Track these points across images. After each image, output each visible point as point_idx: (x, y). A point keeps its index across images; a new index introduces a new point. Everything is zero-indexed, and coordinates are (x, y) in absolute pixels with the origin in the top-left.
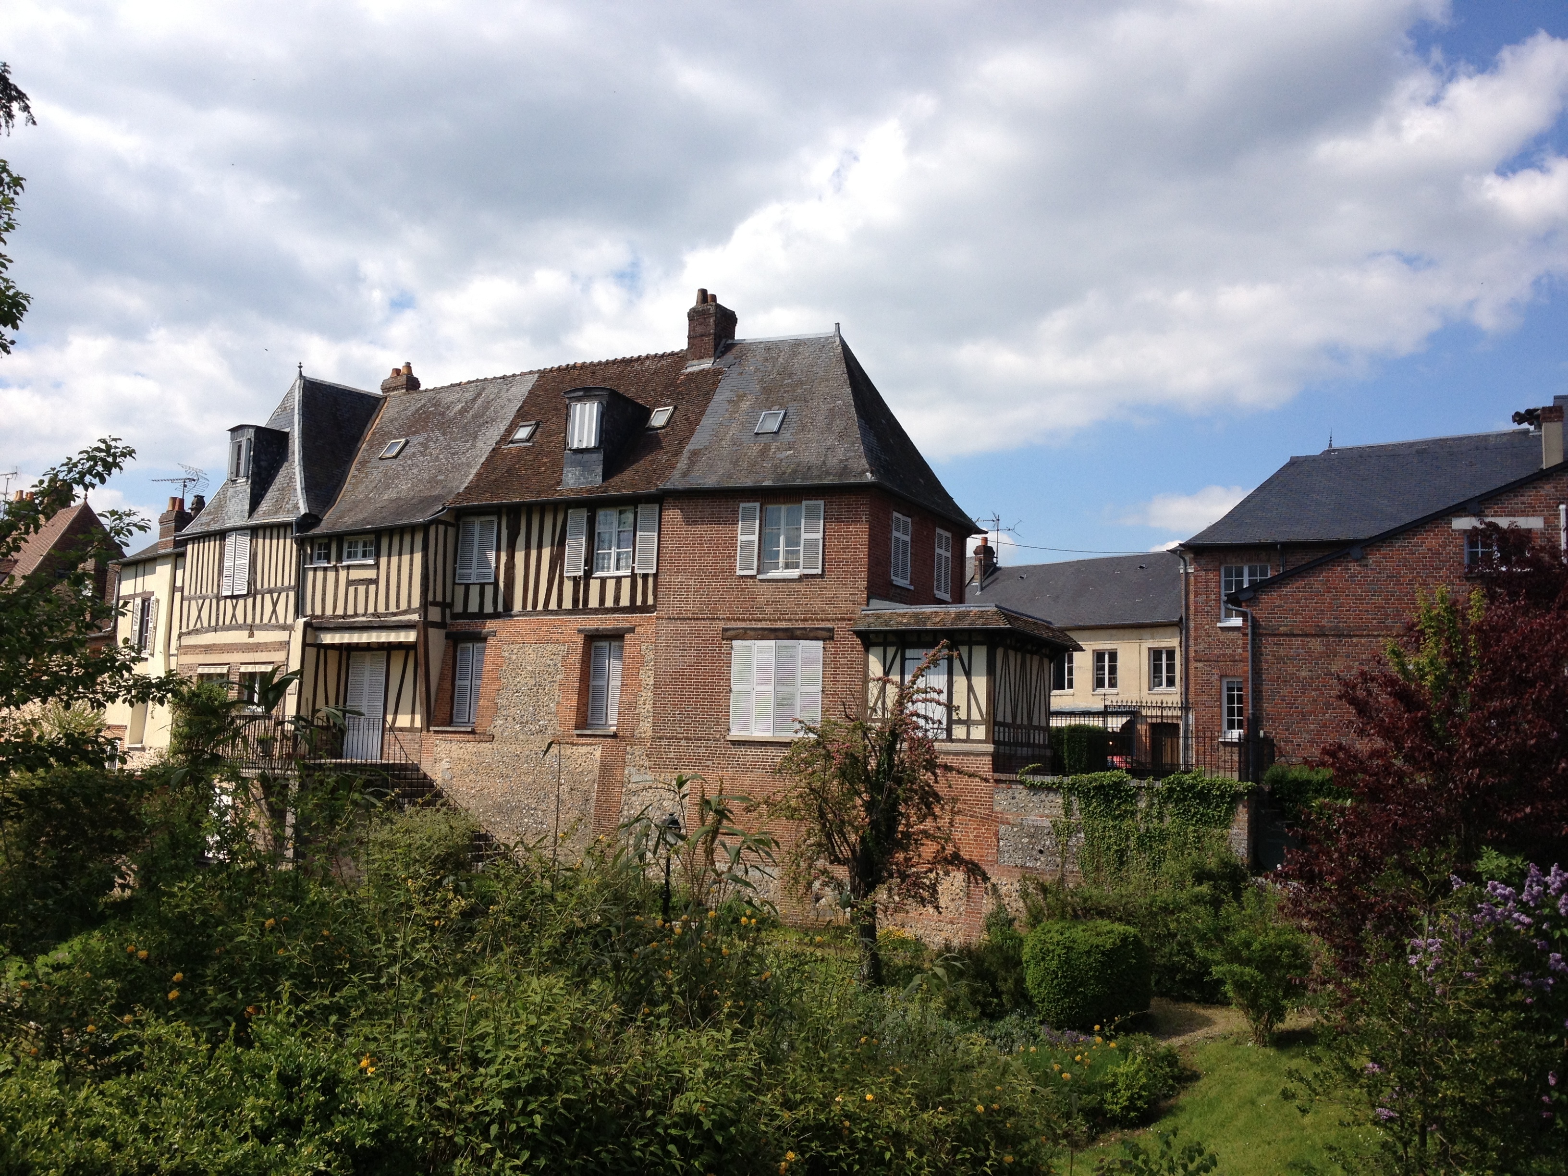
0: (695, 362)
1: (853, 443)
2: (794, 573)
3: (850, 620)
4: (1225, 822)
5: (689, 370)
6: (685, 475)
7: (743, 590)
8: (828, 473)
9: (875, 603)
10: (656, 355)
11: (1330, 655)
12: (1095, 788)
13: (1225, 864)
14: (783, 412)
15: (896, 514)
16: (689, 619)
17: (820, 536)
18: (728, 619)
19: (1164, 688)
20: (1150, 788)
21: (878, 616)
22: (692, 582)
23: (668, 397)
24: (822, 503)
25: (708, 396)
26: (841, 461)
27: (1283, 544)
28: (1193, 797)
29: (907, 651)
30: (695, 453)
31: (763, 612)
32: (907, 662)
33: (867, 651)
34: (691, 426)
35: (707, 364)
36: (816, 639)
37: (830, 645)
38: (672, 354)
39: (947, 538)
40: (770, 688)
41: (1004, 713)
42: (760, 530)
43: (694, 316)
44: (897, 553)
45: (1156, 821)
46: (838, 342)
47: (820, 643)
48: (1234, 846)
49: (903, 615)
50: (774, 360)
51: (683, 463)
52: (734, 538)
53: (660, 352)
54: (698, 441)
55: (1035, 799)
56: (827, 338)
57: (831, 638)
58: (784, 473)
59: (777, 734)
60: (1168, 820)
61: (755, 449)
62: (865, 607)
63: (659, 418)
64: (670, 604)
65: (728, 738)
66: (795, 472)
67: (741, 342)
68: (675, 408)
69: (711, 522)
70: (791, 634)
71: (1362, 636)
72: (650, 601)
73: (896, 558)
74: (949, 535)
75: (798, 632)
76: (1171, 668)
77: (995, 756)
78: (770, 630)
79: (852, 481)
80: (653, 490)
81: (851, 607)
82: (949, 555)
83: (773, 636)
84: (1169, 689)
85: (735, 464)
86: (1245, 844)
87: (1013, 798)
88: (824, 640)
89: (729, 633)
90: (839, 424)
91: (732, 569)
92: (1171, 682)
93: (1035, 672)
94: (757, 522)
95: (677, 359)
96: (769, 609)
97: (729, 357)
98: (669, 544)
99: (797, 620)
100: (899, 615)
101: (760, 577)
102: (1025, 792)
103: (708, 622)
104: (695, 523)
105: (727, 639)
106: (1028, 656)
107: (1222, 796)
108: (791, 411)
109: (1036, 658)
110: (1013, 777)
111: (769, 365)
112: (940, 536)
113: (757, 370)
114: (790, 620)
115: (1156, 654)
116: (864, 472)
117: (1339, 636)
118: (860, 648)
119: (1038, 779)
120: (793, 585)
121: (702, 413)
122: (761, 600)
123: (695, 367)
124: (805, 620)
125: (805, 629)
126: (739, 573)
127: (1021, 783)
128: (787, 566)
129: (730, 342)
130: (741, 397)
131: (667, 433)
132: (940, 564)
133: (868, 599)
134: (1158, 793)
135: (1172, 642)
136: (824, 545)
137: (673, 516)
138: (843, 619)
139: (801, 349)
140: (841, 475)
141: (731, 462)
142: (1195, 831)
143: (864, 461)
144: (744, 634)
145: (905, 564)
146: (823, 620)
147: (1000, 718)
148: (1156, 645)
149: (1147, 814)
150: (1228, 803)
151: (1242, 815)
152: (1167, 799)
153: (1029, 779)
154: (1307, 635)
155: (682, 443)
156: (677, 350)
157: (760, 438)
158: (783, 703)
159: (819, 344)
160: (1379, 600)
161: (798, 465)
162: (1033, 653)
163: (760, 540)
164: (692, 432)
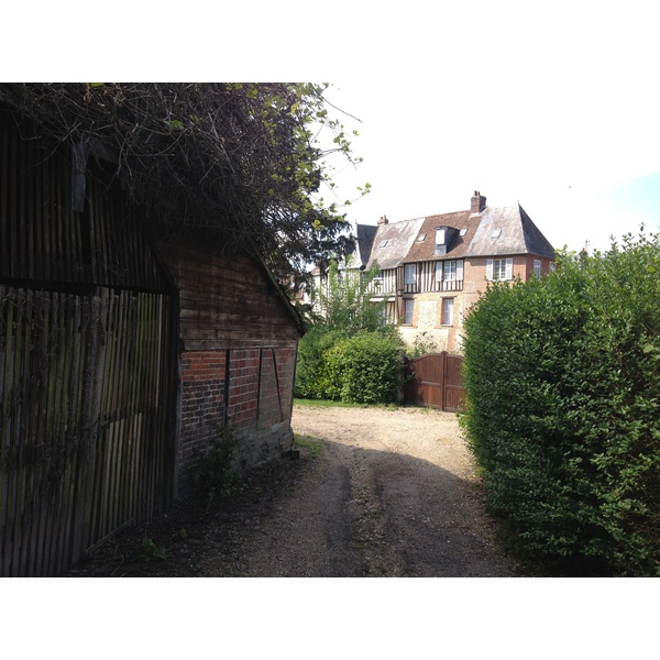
0: (473, 214)
1: (522, 240)
2: (504, 279)
5: (471, 216)
6: (470, 252)
8: (514, 250)
10: (461, 212)
14: (500, 230)
15: (535, 260)
16: (473, 293)
22: (473, 283)
23: (466, 225)
24: (512, 259)
25: (477, 226)
26: (518, 246)
30: (474, 245)
34: (472, 235)
35: (477, 214)
38: (466, 211)
43: (473, 199)
44: (536, 272)
50: (498, 213)
51: (470, 248)
52: (485, 269)
54: (475, 240)
58: (500, 250)
61: (491, 243)
63: (462, 233)
64: (466, 289)
66: (504, 250)
67: (488, 207)
68: (468, 229)
69: (479, 265)
72: (461, 288)
79: (521, 253)
80: (461, 256)
85: (486, 248)
91: (485, 278)
94: (493, 265)
95: (468, 213)
97: (484, 212)
98: (467, 272)
101: (493, 281)
104: (474, 265)
108: (503, 230)
111: (496, 215)
113: (493, 216)
116: (524, 250)
128: (502, 277)
129: (484, 206)
130: (488, 226)
131: (465, 238)
136: (512, 271)
137: (467, 264)
140: (518, 251)
143: (525, 246)
155: (470, 241)
157: (493, 239)
161: (505, 247)
163: (493, 270)
164: (472, 238)
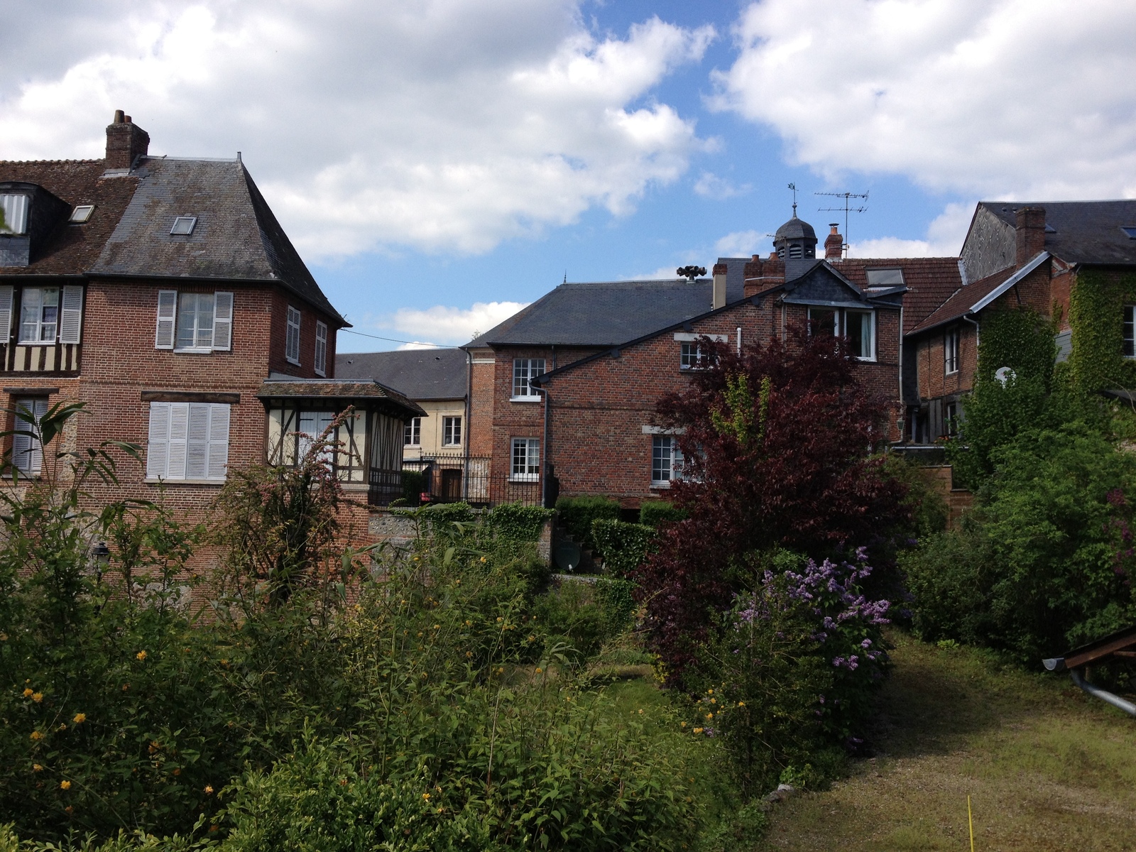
0: (113, 170)
1: (257, 249)
2: (207, 350)
3: (254, 388)
4: (535, 537)
5: (107, 176)
6: (108, 263)
7: (160, 361)
8: (237, 272)
9: (275, 376)
10: (75, 161)
11: (597, 422)
12: (446, 515)
13: (535, 566)
14: (195, 219)
15: (290, 307)
16: (111, 383)
17: (229, 320)
18: (147, 384)
19: (452, 445)
20: (485, 514)
21: (279, 386)
22: (114, 353)
23: (89, 197)
24: (232, 294)
25: (126, 201)
26: (247, 262)
27: (555, 346)
28: (515, 520)
29: (302, 413)
30: (117, 247)
31: (178, 379)
32: (301, 422)
33: (268, 412)
34: (112, 224)
35: (123, 173)
36: (225, 402)
37: (237, 407)
38: (90, 162)
39: (324, 328)
40: (184, 441)
41: (376, 463)
42: (177, 314)
43: (111, 131)
44: (290, 337)
45: (487, 537)
46: (240, 167)
47: (228, 406)
48: (541, 552)
49: (300, 386)
50: (185, 176)
51: (105, 254)
52: (154, 318)
53: (79, 159)
55: (400, 524)
56: (230, 163)
57: (238, 402)
58: (199, 268)
59: (189, 478)
60: (496, 536)
61: (170, 248)
62: (267, 379)
63: (81, 214)
64: (93, 369)
65: (145, 481)
66: (208, 267)
67: (154, 159)
68: (96, 207)
69: (132, 304)
70: (202, 398)
71: (617, 410)
72: (74, 367)
73: (290, 341)
74: (325, 326)
75: (209, 397)
76: (458, 430)
77: (370, 493)
78: (185, 394)
79: (258, 279)
80: (79, 274)
81: (254, 378)
82: (325, 341)
83: (187, 399)
84: (456, 445)
85: (154, 257)
86: (548, 551)
87: (384, 524)
88: (231, 403)
89: (147, 396)
90: (244, 233)
91: (151, 343)
92: (457, 440)
93: (395, 431)
94: (175, 306)
95: (94, 167)
96: (184, 378)
97: (145, 170)
98: (92, 321)
99: (208, 387)
100: (296, 386)
101: (175, 351)
102: (393, 519)
103: (128, 386)
104: (118, 304)
105: (146, 401)
106: (392, 419)
107: (535, 519)
108: (202, 218)
109: (396, 421)
110: (384, 508)
111: (181, 180)
112: (320, 326)
113: (170, 183)
114: (202, 386)
115: (448, 421)
116: (268, 272)
117: (602, 409)
118: (262, 410)
119: (402, 509)
120: (206, 359)
121: (122, 213)
122: (176, 370)
123: (111, 174)
124: (216, 387)
125: (215, 394)
126: (157, 347)
127: (391, 512)
128: (200, 343)
129: (144, 157)
130: (156, 204)
131: (89, 228)
132: (319, 348)
133: (270, 373)
134: (490, 517)
135: (459, 411)
136: (233, 328)
137: (97, 297)
138: (248, 387)
139: (208, 169)
140: (248, 274)
141: (150, 256)
142: (515, 544)
143: (267, 264)
144: (161, 397)
145: (295, 346)
146: (230, 388)
147: (373, 465)
148: (448, 414)
149: (482, 533)
150: (538, 524)
151: (547, 532)
152: (496, 522)
153: (396, 509)
154: (582, 408)
155: (104, 236)
156: (94, 159)
157: (175, 238)
158: (196, 454)
159: (225, 168)
160: (628, 386)
161: (211, 262)
162: (395, 417)
163: (176, 321)
164: (112, 229)
